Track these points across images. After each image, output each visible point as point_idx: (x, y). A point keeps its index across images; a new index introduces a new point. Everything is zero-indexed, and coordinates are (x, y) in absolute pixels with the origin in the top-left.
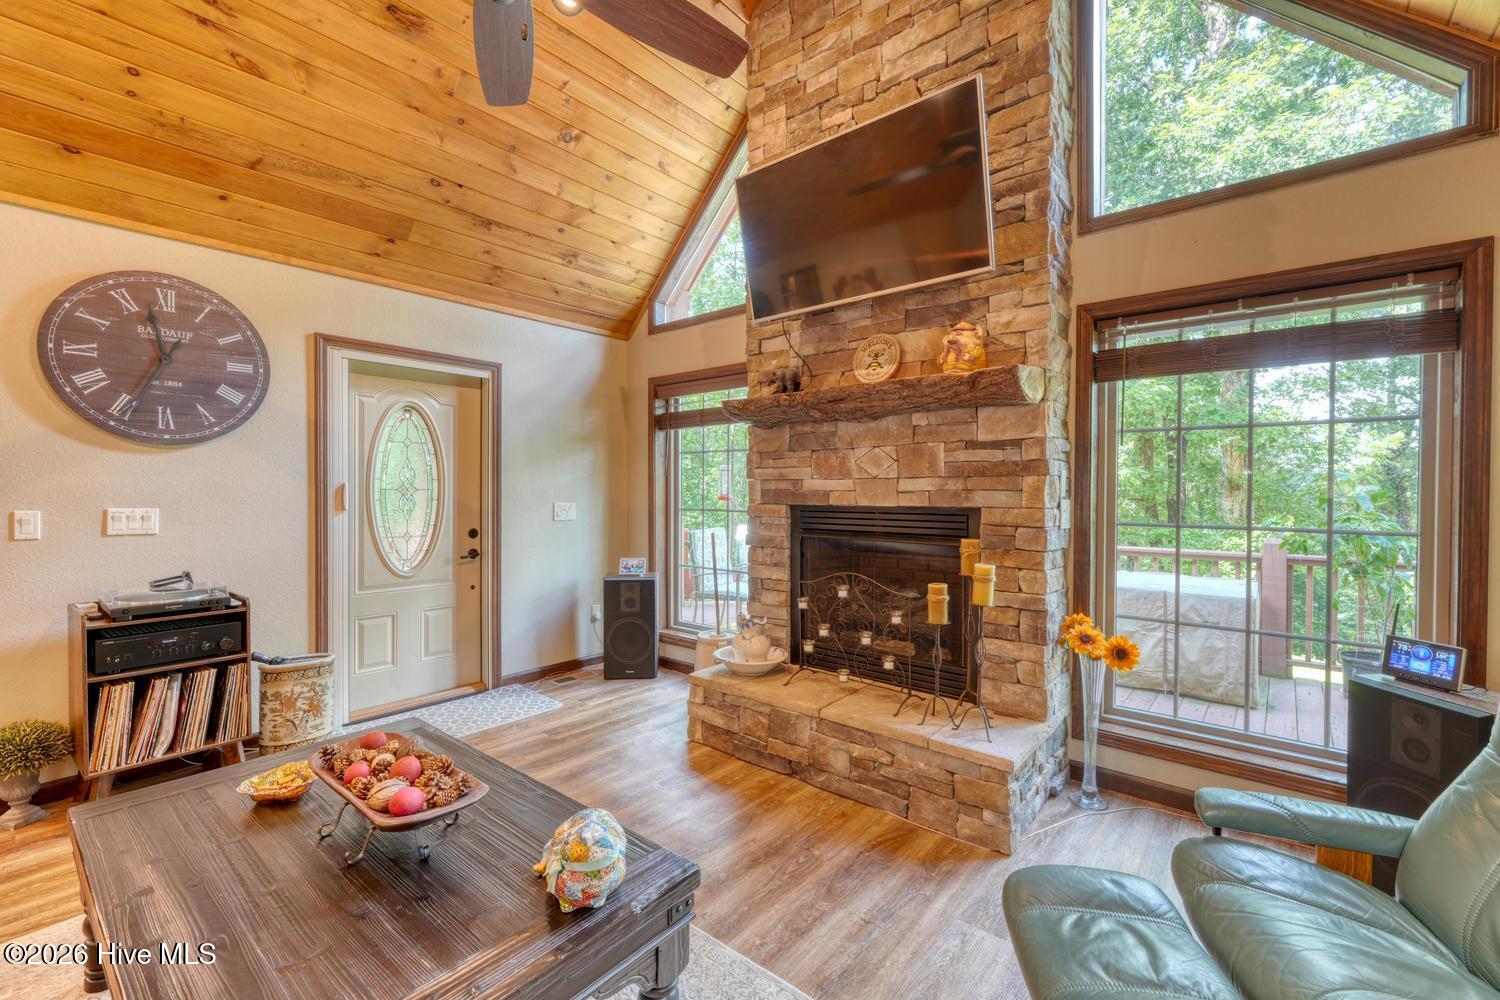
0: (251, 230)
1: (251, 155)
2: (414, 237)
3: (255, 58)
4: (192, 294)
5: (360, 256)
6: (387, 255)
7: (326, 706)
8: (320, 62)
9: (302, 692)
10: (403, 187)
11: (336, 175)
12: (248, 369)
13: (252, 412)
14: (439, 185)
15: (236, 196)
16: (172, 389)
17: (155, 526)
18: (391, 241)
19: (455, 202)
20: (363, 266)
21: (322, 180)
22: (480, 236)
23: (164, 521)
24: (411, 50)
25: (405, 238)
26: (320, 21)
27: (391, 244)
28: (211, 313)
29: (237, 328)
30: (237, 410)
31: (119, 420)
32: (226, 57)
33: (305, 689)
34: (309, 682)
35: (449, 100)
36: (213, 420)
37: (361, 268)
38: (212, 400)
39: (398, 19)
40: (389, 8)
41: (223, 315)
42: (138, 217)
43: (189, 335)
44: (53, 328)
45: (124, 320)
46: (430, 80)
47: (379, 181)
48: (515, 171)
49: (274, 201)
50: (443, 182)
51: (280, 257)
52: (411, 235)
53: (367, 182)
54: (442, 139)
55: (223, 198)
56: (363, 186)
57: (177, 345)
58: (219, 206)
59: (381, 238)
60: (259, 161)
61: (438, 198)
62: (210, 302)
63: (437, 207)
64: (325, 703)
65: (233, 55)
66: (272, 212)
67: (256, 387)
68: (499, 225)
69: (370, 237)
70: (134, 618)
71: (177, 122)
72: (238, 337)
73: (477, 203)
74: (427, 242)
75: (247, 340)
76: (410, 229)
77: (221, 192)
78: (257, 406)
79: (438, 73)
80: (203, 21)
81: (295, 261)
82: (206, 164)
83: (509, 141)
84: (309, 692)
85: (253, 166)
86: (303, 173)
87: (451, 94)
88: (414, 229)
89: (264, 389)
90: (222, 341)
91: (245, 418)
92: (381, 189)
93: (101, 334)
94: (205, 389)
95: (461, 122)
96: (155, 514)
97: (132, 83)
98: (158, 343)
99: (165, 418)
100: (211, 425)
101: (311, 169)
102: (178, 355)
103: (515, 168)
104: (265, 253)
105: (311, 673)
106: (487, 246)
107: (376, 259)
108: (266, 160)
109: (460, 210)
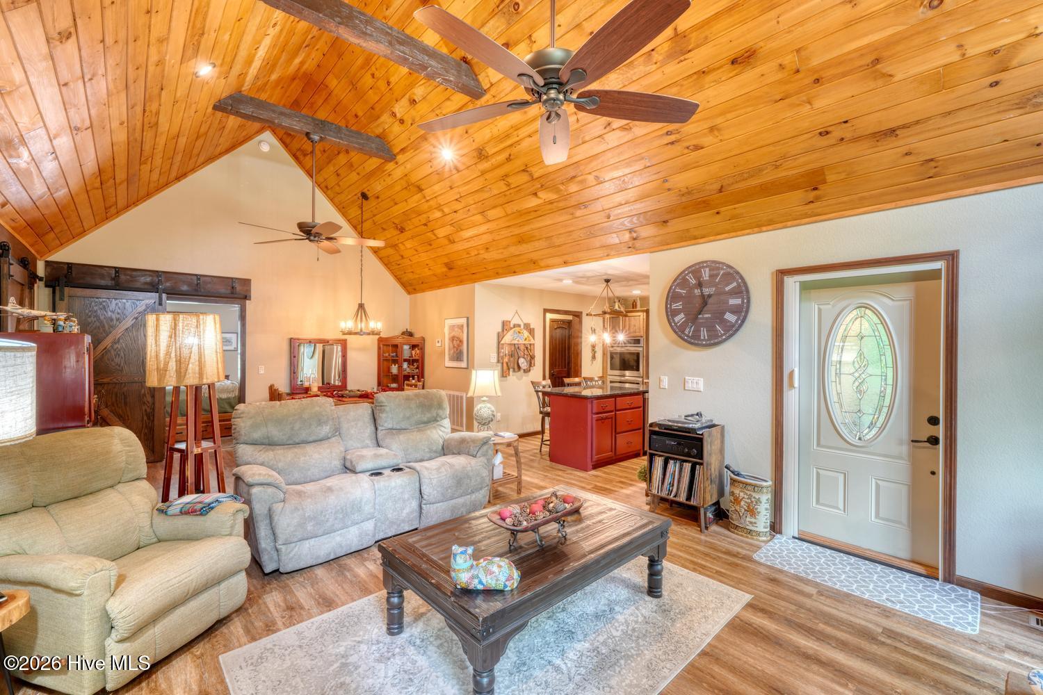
0: (736, 222)
1: (717, 186)
2: (830, 177)
3: (694, 142)
4: (714, 266)
5: (800, 208)
6: (817, 199)
7: (759, 513)
8: (719, 120)
9: (744, 498)
10: (802, 151)
11: (759, 170)
12: (738, 301)
13: (741, 326)
14: (827, 133)
15: (722, 209)
16: (707, 318)
17: (701, 387)
18: (816, 189)
19: (848, 135)
20: (806, 214)
21: (754, 178)
22: (891, 146)
23: (705, 384)
24: (758, 70)
25: (824, 182)
26: (708, 102)
27: (816, 191)
28: (723, 274)
29: (734, 279)
30: (733, 326)
31: (688, 336)
32: (686, 151)
33: (746, 497)
34: (749, 493)
35: (800, 76)
36: (722, 332)
37: (806, 216)
38: (723, 322)
39: (740, 63)
40: (733, 63)
41: (729, 274)
42: (695, 238)
43: (714, 289)
44: (669, 299)
45: (691, 289)
46: (780, 76)
47: (784, 157)
48: (890, 76)
49: (738, 202)
50: (829, 129)
51: (756, 229)
52: (827, 178)
53: (778, 163)
54: (809, 103)
55: (718, 213)
56: (777, 167)
57: (710, 296)
58: (718, 218)
59: (807, 191)
60: (722, 187)
61: (833, 141)
62: (722, 269)
63: (835, 149)
64: (758, 510)
65: (688, 148)
66: (741, 208)
67: (743, 312)
68: (904, 127)
69: (798, 195)
70: (665, 429)
71: (686, 191)
72: (735, 284)
73: (872, 123)
74: (843, 176)
75: (739, 285)
76: (823, 174)
77: (716, 211)
78: (743, 322)
79: (781, 67)
80: (672, 143)
81: (764, 228)
82: (704, 202)
83: (868, 59)
84: (748, 499)
85: (720, 191)
86: (743, 180)
87: (798, 71)
88: (826, 173)
89: (747, 312)
90: (727, 289)
91: (737, 330)
92: (790, 162)
93: (683, 297)
94: (719, 316)
95: (817, 81)
96: (701, 381)
97: (667, 185)
98: (702, 296)
99: (704, 333)
100: (722, 335)
101: (746, 175)
102: (711, 301)
103: (889, 73)
104: (748, 231)
105: (749, 488)
106: (904, 150)
107: (812, 205)
108: (724, 184)
109: (856, 139)
